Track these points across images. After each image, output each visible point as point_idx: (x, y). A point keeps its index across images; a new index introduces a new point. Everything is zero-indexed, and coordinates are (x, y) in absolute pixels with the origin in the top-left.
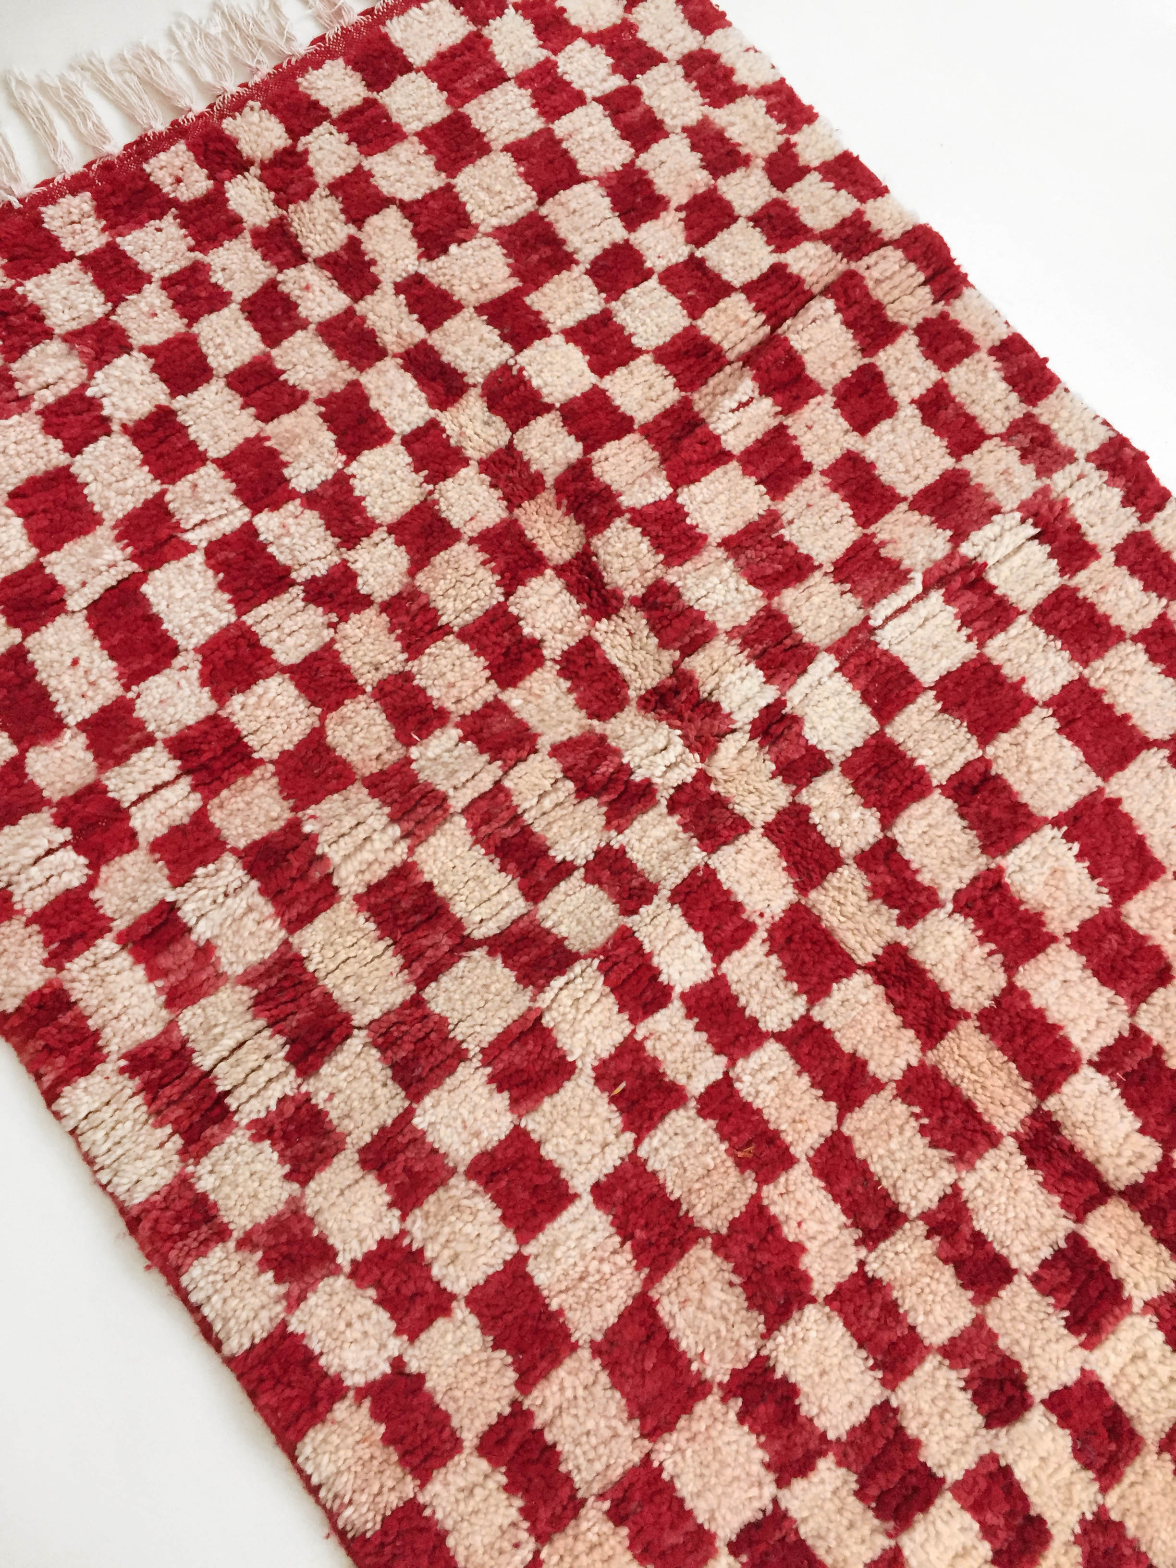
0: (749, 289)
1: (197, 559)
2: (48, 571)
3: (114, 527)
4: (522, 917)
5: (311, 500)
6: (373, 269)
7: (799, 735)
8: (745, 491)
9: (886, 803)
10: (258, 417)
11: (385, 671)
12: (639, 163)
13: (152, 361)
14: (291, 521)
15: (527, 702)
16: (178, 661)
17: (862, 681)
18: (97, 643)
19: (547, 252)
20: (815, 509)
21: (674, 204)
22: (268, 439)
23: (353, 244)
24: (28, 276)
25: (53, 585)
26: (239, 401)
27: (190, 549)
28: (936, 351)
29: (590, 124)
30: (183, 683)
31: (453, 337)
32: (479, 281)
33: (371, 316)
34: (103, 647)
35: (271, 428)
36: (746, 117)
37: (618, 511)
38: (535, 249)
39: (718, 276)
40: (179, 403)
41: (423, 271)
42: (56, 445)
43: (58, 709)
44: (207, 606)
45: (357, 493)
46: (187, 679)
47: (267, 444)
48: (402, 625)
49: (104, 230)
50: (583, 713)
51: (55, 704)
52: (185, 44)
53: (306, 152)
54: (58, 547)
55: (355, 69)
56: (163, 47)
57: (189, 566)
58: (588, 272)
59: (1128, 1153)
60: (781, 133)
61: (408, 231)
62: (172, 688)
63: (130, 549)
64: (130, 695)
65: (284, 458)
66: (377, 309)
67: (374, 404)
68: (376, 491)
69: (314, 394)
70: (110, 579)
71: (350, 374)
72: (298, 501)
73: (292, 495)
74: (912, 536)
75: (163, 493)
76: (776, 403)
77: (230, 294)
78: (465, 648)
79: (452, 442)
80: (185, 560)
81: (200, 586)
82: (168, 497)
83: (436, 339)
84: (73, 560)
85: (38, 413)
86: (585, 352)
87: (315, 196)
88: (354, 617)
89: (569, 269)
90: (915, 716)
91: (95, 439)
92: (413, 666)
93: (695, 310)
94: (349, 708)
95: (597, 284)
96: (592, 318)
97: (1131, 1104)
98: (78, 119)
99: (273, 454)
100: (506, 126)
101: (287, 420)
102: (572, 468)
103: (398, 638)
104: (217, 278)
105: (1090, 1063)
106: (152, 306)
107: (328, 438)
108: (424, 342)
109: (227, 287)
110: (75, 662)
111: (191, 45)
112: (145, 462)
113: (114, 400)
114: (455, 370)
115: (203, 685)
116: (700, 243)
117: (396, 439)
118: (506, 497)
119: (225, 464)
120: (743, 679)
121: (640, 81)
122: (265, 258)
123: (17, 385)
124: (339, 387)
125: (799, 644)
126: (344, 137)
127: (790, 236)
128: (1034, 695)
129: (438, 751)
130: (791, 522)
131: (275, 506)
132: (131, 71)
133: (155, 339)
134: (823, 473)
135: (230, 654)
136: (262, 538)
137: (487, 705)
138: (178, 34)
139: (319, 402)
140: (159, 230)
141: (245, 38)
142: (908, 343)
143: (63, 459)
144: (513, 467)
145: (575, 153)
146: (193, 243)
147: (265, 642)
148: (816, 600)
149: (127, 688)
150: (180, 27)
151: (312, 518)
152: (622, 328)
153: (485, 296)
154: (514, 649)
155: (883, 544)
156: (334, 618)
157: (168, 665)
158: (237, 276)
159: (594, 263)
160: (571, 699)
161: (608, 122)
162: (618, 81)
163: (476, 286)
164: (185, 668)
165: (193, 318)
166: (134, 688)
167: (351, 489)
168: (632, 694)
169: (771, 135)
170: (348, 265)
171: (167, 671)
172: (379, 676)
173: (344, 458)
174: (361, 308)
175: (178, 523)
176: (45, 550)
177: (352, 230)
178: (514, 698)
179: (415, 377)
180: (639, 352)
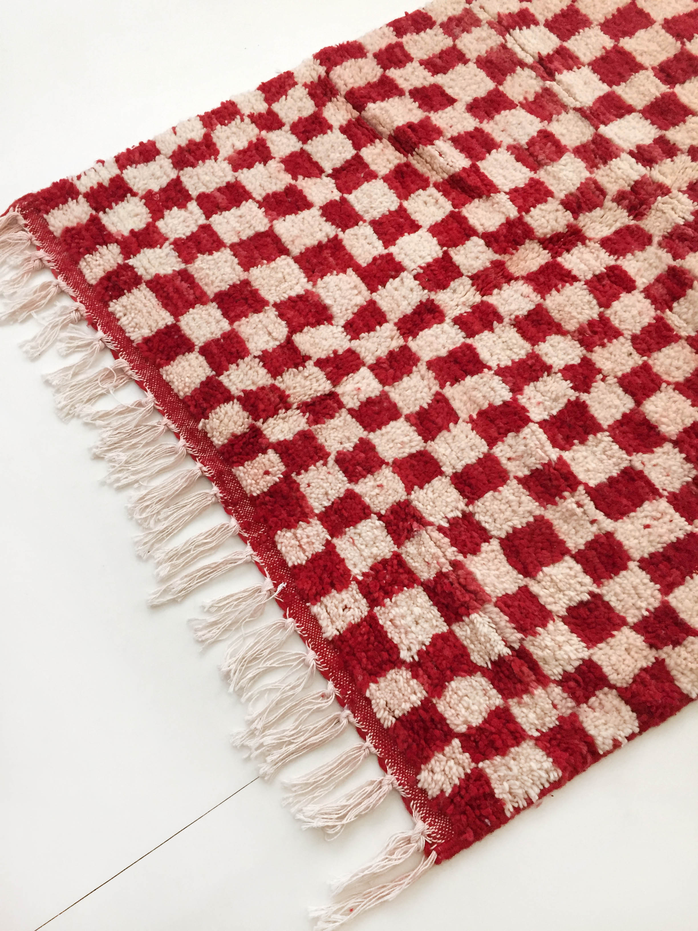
0: (357, 146)
1: (567, 455)
2: (582, 547)
3: (546, 508)
5: (516, 389)
6: (340, 352)
7: (649, 146)
8: (496, 160)
9: (683, 113)
10: (456, 423)
11: (631, 349)
12: (259, 198)
13: (416, 487)
14: (533, 401)
15: (642, 276)
16: (638, 466)
17: (612, 117)
18: (632, 514)
19: (327, 253)
20: (507, 127)
21: (293, 182)
22: (471, 417)
23: (320, 363)
24: (348, 572)
25: (591, 545)
26: (445, 433)
27: (560, 458)
28: (401, 62)
29: (228, 222)
30: (654, 462)
31: (395, 306)
32: (352, 289)
33: (378, 353)
34: (635, 511)
35: (463, 415)
36: (228, 138)
37: (520, 219)
38: (325, 259)
39: (347, 162)
40: (448, 470)
41: (342, 322)
42: (485, 546)
43: (682, 536)
44: (599, 450)
45: (510, 363)
46: (650, 460)
47: (475, 417)
48: (602, 339)
49: (308, 522)
50: (648, 247)
51: (678, 539)
52: (133, 478)
53: (244, 391)
54: (563, 542)
55: (173, 359)
56: (134, 494)
57: (574, 459)
58: (343, 231)
60: (242, 120)
61: (313, 330)
62: (658, 468)
63: (566, 494)
64: (666, 493)
65: (486, 406)
66: (373, 349)
67: (443, 353)
68: (508, 352)
69: (436, 388)
70: (590, 506)
71: (422, 367)
72: (519, 397)
73: (515, 400)
74: (520, 85)
75: (516, 477)
76: (438, 139)
77: (361, 440)
78: (615, 304)
79: (469, 310)
80: (569, 461)
81: (585, 454)
82: (520, 474)
83: (394, 316)
84: (573, 531)
85: (465, 557)
86: (402, 235)
87: (282, 386)
88: (598, 365)
89: (341, 241)
91: (479, 523)
92: (628, 334)
93: (372, 176)
94: (658, 369)
95: (352, 226)
96: (376, 232)
98: (202, 549)
99: (481, 413)
100: (228, 270)
101: (456, 405)
102: (488, 244)
103: (610, 341)
104: (349, 446)
106: (374, 487)
107: (469, 381)
108: (396, 324)
109: (356, 440)
110: (647, 526)
111: (135, 473)
112: (495, 489)
113: (448, 510)
114: (418, 307)
115: (653, 452)
116: (321, 171)
117: (469, 341)
118: (508, 282)
119: (491, 443)
120: (619, 169)
121: (194, 193)
122: (332, 417)
123: (444, 570)
124: (431, 374)
125: (594, 141)
126: (233, 366)
127: (320, 123)
128: (612, 45)
129: (682, 322)
130: (515, 140)
131: (524, 410)
132: (158, 513)
133: (400, 486)
134: (481, 122)
135: (631, 436)
136: (547, 418)
137: (647, 297)
138: (124, 482)
139: (442, 386)
140: (309, 485)
141: (131, 436)
142: (394, 73)
143: (495, 544)
144: (487, 276)
145: (251, 233)
146: (321, 462)
147: (619, 417)
148: (565, 131)
149: (661, 496)
150: (118, 480)
151: (529, 390)
152: (384, 216)
153: (363, 287)
154: (613, 279)
155: (526, 99)
156: (600, 376)
157: (641, 472)
158: (347, 434)
159: (338, 226)
160: (639, 253)
161: (226, 213)
162: (193, 206)
163: (356, 292)
164: (643, 463)
165: (382, 462)
166: (661, 491)
167: (507, 367)
168: (633, 223)
169: (243, 125)
170: (337, 367)
171: (646, 473)
172: (634, 352)
173: (486, 370)
174: (370, 360)
175: (544, 465)
176: (566, 551)
177: (310, 364)
178: (641, 282)
179: (422, 329)
180: (401, 206)
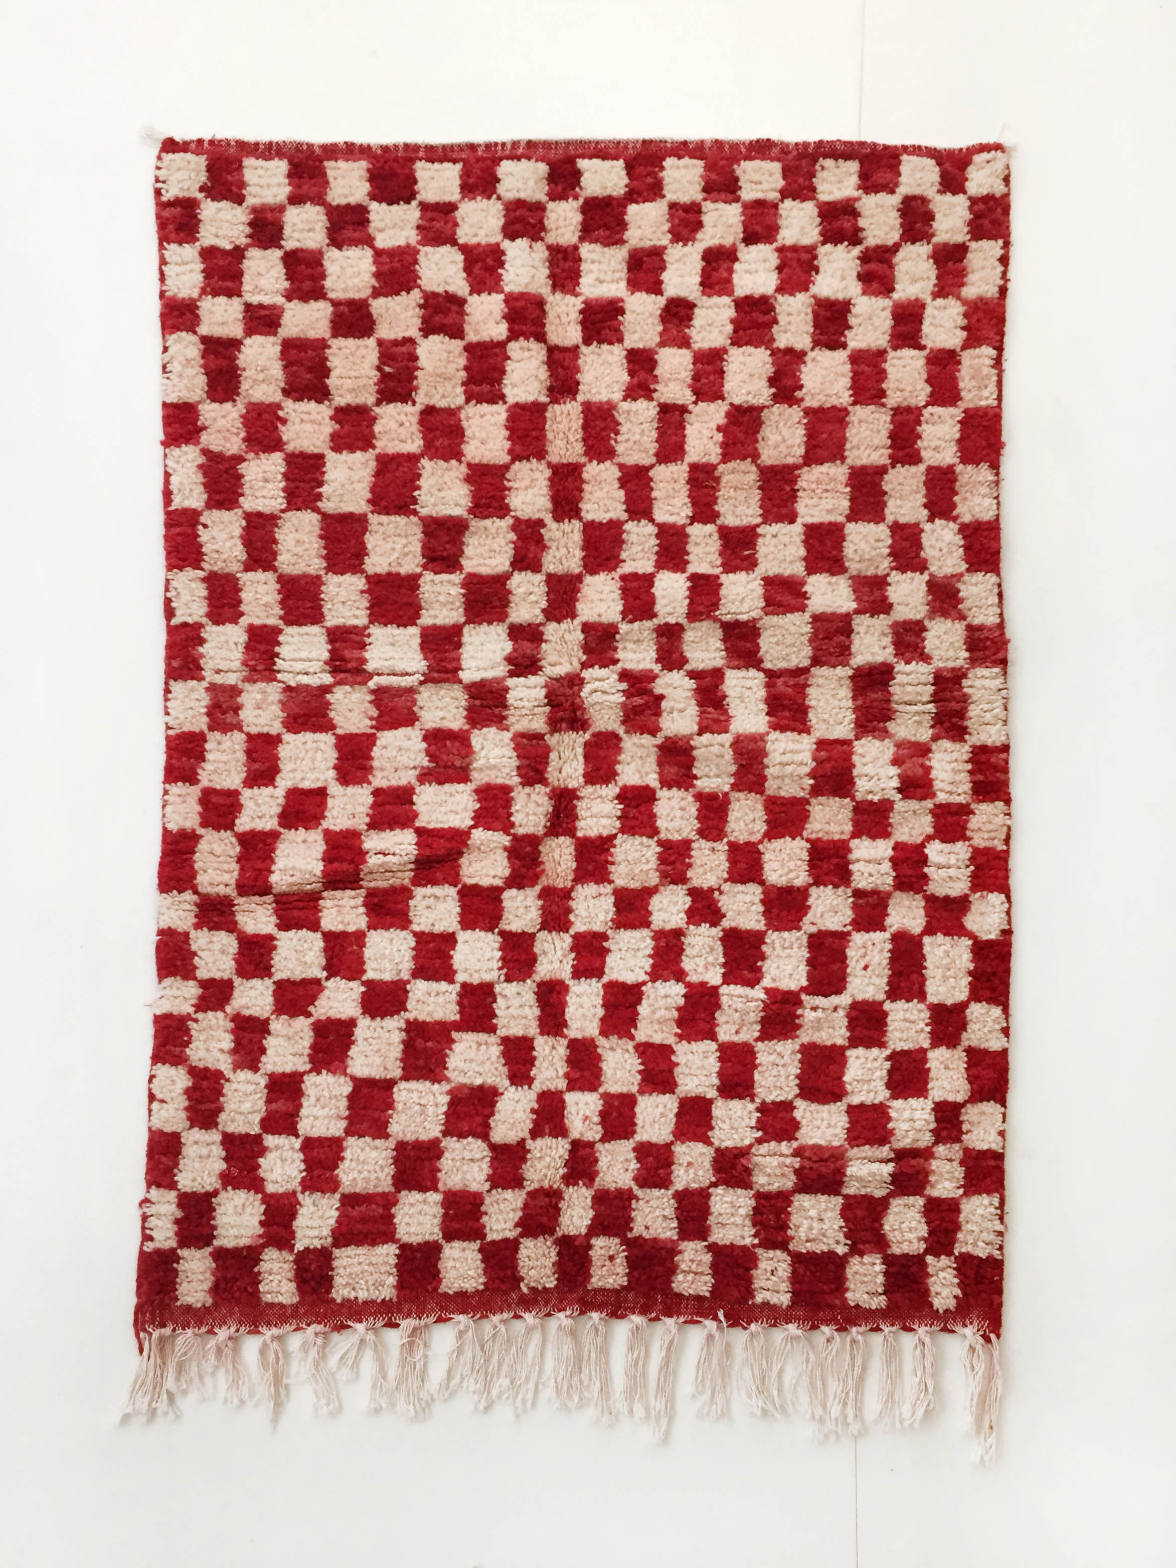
0: (314, 926)
1: (767, 982)
2: (848, 1034)
3: (797, 1037)
4: (733, 668)
5: (679, 975)
6: (536, 1106)
7: (515, 650)
8: (426, 804)
9: (498, 585)
10: (673, 1052)
11: (710, 844)
12: (308, 1067)
13: (710, 1133)
14: (700, 970)
15: (647, 774)
16: (813, 929)
17: (454, 654)
18: (848, 970)
19: (419, 1043)
20: (394, 765)
21: (311, 1020)
22: (676, 1034)
23: (536, 1133)
24: (744, 1248)
25: (851, 1027)
26: (677, 1071)
27: (767, 991)
28: (232, 805)
29: (316, 1118)
30: (819, 915)
31: (524, 1021)
32: (478, 1049)
33: (561, 1073)
34: (847, 966)
35: (671, 1040)
36: (208, 1050)
37: (516, 839)
38: (426, 1049)
39: (325, 950)
40: (712, 1094)
41: (507, 1083)
42: (797, 1114)
43: (890, 946)
44: (779, 951)
45: (651, 961)
46: (815, 916)
47: (679, 1031)
48: (683, 863)
49: (680, 1252)
50: (622, 745)
51: (890, 951)
52: (531, 1386)
53: (517, 1225)
54: (834, 1046)
55: (439, 1272)
56: (548, 1393)
57: (774, 980)
58: (406, 1010)
59: (527, 354)
60: (196, 1021)
61: (497, 1117)
62: (826, 915)
63: (799, 1012)
64: (849, 928)
65: (676, 1014)
66: (554, 1074)
67: (601, 1012)
68: (640, 954)
69: (630, 1045)
70: (820, 1001)
71: (602, 1042)
72: (688, 979)
73: (688, 985)
74: (351, 711)
75: (757, 1040)
76: (362, 842)
77: (634, 1150)
78: (660, 823)
79: (573, 955)
80: (773, 985)
81: (775, 965)
82: (757, 1034)
83: (533, 1030)
84: (831, 1030)
85: (796, 1139)
86: (451, 957)
87: (536, 1185)
88: (705, 886)
89: (416, 1020)
90: (441, 616)
91: (774, 1103)
92: (693, 836)
93: (359, 938)
94: (742, 838)
95: (407, 998)
96: (427, 978)
97: (504, 372)
98: (641, 1364)
99: (680, 1023)
100: (374, 1154)
101: (657, 1039)
102: (520, 887)
103: (690, 857)
104: (634, 1165)
105: (505, 403)
106: (686, 1171)
107: (643, 1009)
108: (542, 1033)
109: (632, 1155)
110: (866, 968)
111: (527, 1379)
112: (755, 1067)
113: (747, 1120)
114: (538, 1000)
115: (809, 907)
116: (317, 982)
117: (605, 979)
118: (570, 898)
119: (712, 1036)
120: (521, 699)
121: (255, 1130)
122: (596, 1161)
123: (797, 1166)
124: (614, 1039)
125: (472, 697)
126: (485, 1219)
127: (256, 943)
128: (364, 581)
129: (714, 780)
130: (415, 768)
131: (703, 984)
132: (581, 1382)
133: (700, 1147)
134: (369, 783)
135: (784, 914)
136: (723, 970)
137: (670, 787)
138: (530, 1396)
139: (632, 1038)
140: (647, 1228)
141: (487, 1361)
142: (244, 823)
143: (800, 1104)
144: (550, 912)
145: (344, 1103)
146: (634, 1202)
147: (761, 908)
148: (441, 714)
149: (849, 934)
150: (524, 1401)
151: (687, 964)
152: (415, 958)
153: (482, 1037)
154: (634, 804)
155: (372, 718)
156: (716, 893)
157: (820, 931)
158: (622, 1159)
159: (398, 1012)
160: (622, 757)
161: (303, 1112)
162: (270, 1140)
163: (483, 1047)
164: (813, 924)
165: (668, 1146)
166: (845, 930)
167: (653, 966)
168: (587, 736)
169: (204, 1024)
170: (549, 1120)
171: (823, 928)
172: (715, 845)
173: (644, 988)
174: (562, 1084)
175: (763, 1010)
176: (843, 1049)
177: (530, 1144)
178: (652, 779)
179: (563, 1013)
180: (415, 934)
